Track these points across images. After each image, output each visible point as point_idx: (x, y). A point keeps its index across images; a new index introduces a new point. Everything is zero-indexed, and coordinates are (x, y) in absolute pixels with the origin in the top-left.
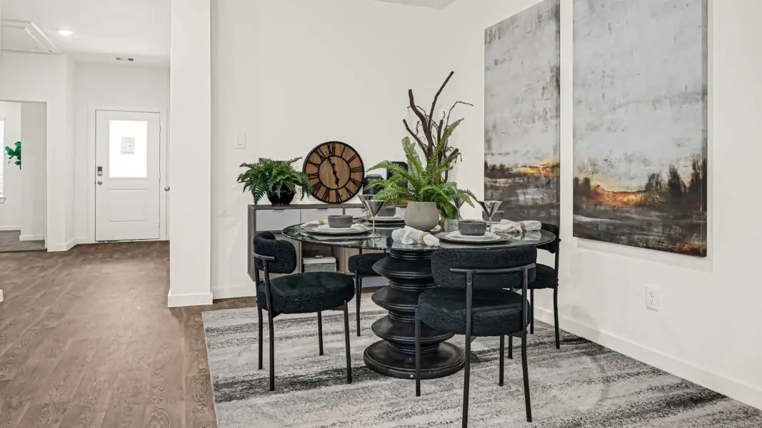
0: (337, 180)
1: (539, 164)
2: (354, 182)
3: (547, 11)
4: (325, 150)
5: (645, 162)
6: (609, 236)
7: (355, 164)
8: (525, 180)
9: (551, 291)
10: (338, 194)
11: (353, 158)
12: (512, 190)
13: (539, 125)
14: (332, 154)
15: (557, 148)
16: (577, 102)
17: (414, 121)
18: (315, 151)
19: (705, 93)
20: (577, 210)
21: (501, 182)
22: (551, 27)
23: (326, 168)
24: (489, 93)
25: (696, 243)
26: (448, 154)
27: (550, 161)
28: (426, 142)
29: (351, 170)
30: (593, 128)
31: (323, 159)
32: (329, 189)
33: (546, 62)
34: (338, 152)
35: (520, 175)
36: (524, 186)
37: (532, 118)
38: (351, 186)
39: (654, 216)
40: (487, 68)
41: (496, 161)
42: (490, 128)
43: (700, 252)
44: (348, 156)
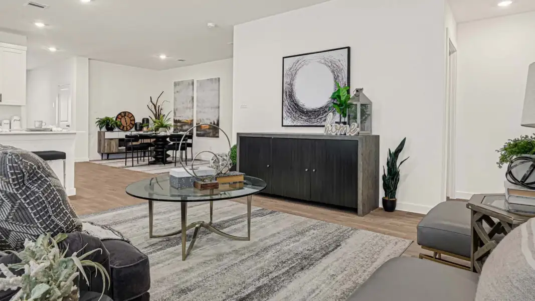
0: (126, 124)
1: (189, 120)
2: (132, 124)
3: (191, 83)
4: (123, 114)
5: (210, 120)
6: (203, 136)
7: (132, 118)
8: (185, 124)
9: (191, 148)
10: (127, 128)
11: (131, 117)
12: (181, 126)
13: (188, 110)
14: (125, 115)
15: (193, 116)
16: (197, 106)
17: (151, 105)
18: (120, 114)
19: (219, 107)
20: (197, 130)
21: (179, 124)
22: (191, 87)
23: (123, 120)
24: (175, 99)
25: (217, 135)
26: (161, 116)
27: (191, 119)
28: (155, 112)
29: (131, 121)
30: (200, 112)
31: (122, 117)
32: (124, 127)
33: (190, 94)
34: (127, 115)
35: (183, 122)
36: (185, 125)
37: (187, 108)
38: (131, 126)
39: (211, 131)
40: (175, 93)
41: (177, 119)
42: (175, 109)
43: (218, 137)
44: (130, 116)
